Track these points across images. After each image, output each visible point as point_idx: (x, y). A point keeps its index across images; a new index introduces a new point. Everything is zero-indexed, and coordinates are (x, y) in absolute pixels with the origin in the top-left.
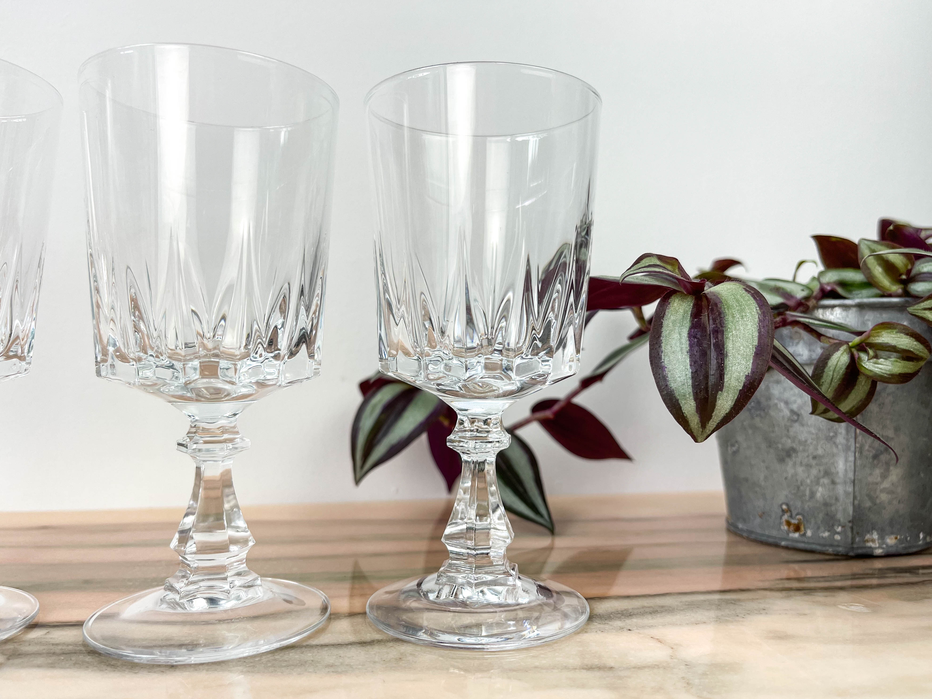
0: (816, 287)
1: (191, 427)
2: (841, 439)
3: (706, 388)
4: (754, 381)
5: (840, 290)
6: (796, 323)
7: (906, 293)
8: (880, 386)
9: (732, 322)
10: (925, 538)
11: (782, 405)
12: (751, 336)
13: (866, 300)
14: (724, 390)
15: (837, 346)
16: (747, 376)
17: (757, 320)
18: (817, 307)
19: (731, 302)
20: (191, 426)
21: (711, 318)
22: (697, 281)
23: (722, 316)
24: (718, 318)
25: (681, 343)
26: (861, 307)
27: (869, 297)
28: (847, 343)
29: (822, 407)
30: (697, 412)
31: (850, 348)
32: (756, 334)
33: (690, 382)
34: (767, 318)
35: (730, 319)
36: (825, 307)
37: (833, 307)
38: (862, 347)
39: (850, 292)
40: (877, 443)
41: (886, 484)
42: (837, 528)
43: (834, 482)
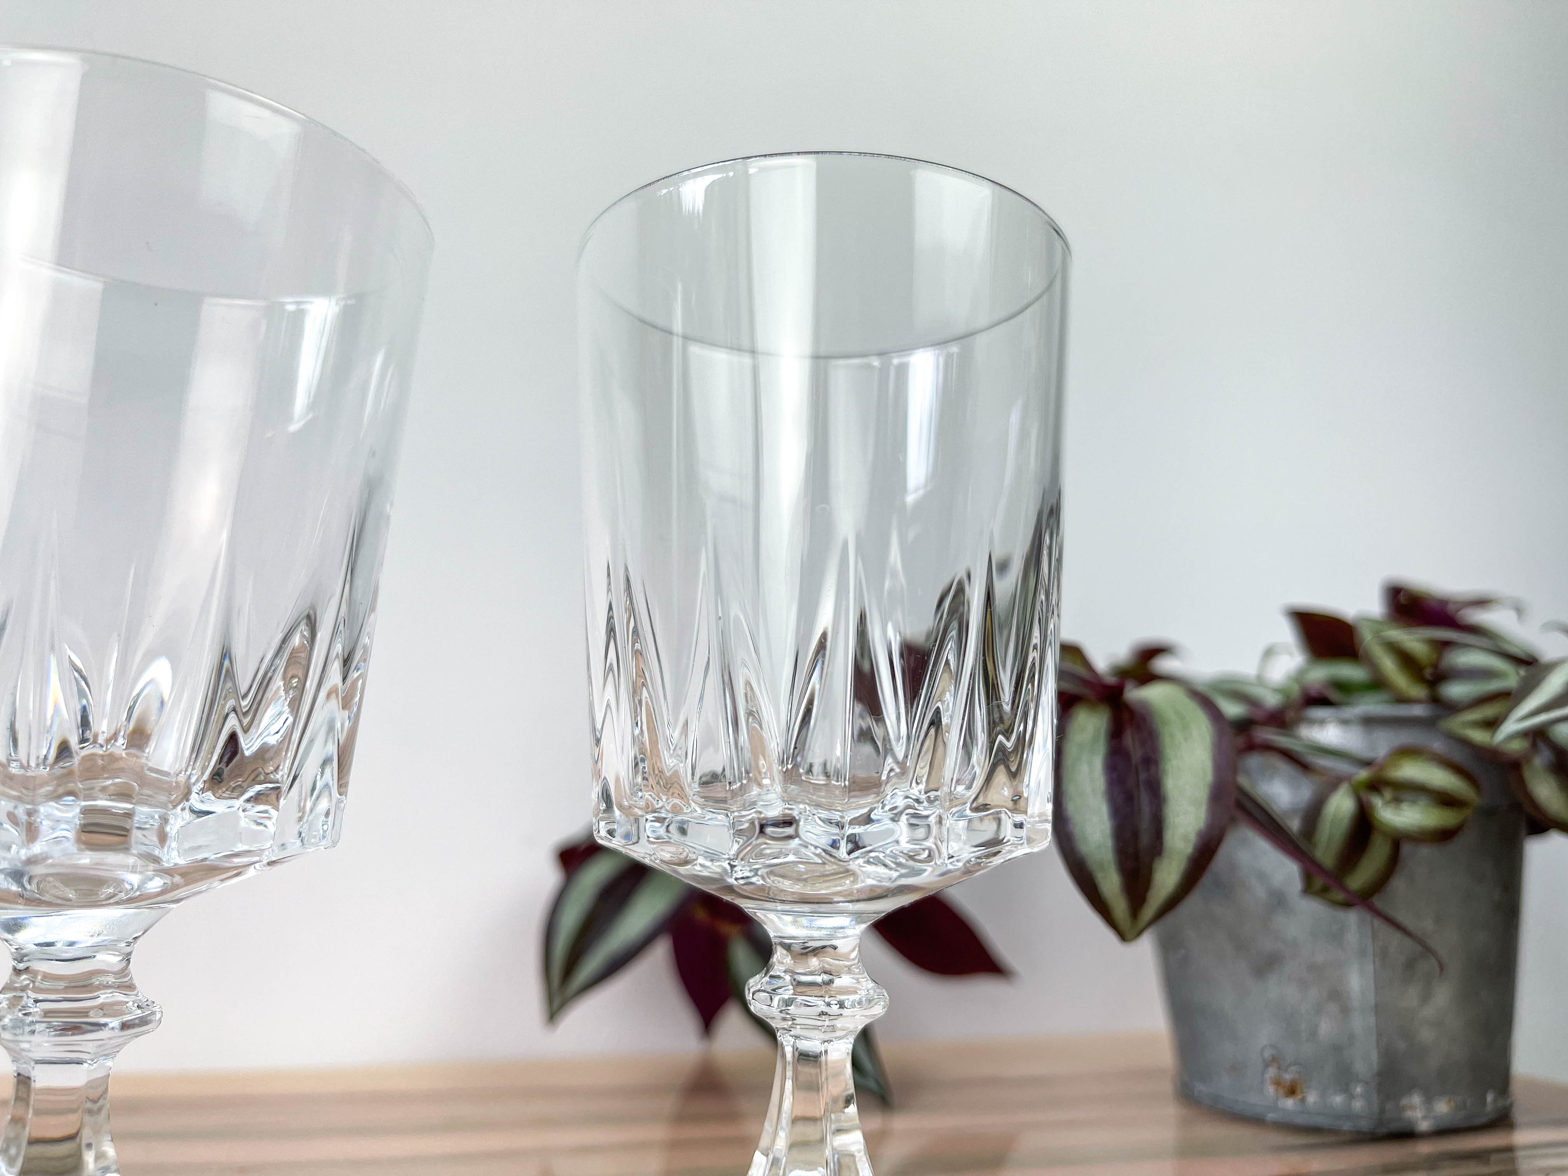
0: (1296, 691)
1: (17, 972)
2: (1351, 938)
3: (1137, 852)
4: (1210, 842)
5: (1333, 695)
6: (1268, 748)
7: (1435, 700)
8: (1406, 849)
9: (1171, 746)
10: (1495, 1100)
11: (1254, 882)
12: (1201, 768)
13: (1375, 711)
14: (1163, 856)
15: (1334, 783)
16: (1198, 834)
17: (1208, 743)
18: (1299, 721)
19: (1168, 714)
20: (15, 969)
21: (1137, 739)
22: (1111, 680)
23: (1155, 737)
24: (1149, 740)
25: (1093, 780)
26: (1367, 721)
28: (1351, 779)
29: (1319, 882)
30: (1123, 891)
31: (1357, 787)
32: (1209, 765)
34: (1224, 740)
35: (1168, 741)
36: (1312, 722)
37: (1322, 722)
38: (1376, 785)
39: (1347, 696)
40: (1408, 942)
41: (1428, 1012)
42: (1356, 1087)
43: (1345, 1011)
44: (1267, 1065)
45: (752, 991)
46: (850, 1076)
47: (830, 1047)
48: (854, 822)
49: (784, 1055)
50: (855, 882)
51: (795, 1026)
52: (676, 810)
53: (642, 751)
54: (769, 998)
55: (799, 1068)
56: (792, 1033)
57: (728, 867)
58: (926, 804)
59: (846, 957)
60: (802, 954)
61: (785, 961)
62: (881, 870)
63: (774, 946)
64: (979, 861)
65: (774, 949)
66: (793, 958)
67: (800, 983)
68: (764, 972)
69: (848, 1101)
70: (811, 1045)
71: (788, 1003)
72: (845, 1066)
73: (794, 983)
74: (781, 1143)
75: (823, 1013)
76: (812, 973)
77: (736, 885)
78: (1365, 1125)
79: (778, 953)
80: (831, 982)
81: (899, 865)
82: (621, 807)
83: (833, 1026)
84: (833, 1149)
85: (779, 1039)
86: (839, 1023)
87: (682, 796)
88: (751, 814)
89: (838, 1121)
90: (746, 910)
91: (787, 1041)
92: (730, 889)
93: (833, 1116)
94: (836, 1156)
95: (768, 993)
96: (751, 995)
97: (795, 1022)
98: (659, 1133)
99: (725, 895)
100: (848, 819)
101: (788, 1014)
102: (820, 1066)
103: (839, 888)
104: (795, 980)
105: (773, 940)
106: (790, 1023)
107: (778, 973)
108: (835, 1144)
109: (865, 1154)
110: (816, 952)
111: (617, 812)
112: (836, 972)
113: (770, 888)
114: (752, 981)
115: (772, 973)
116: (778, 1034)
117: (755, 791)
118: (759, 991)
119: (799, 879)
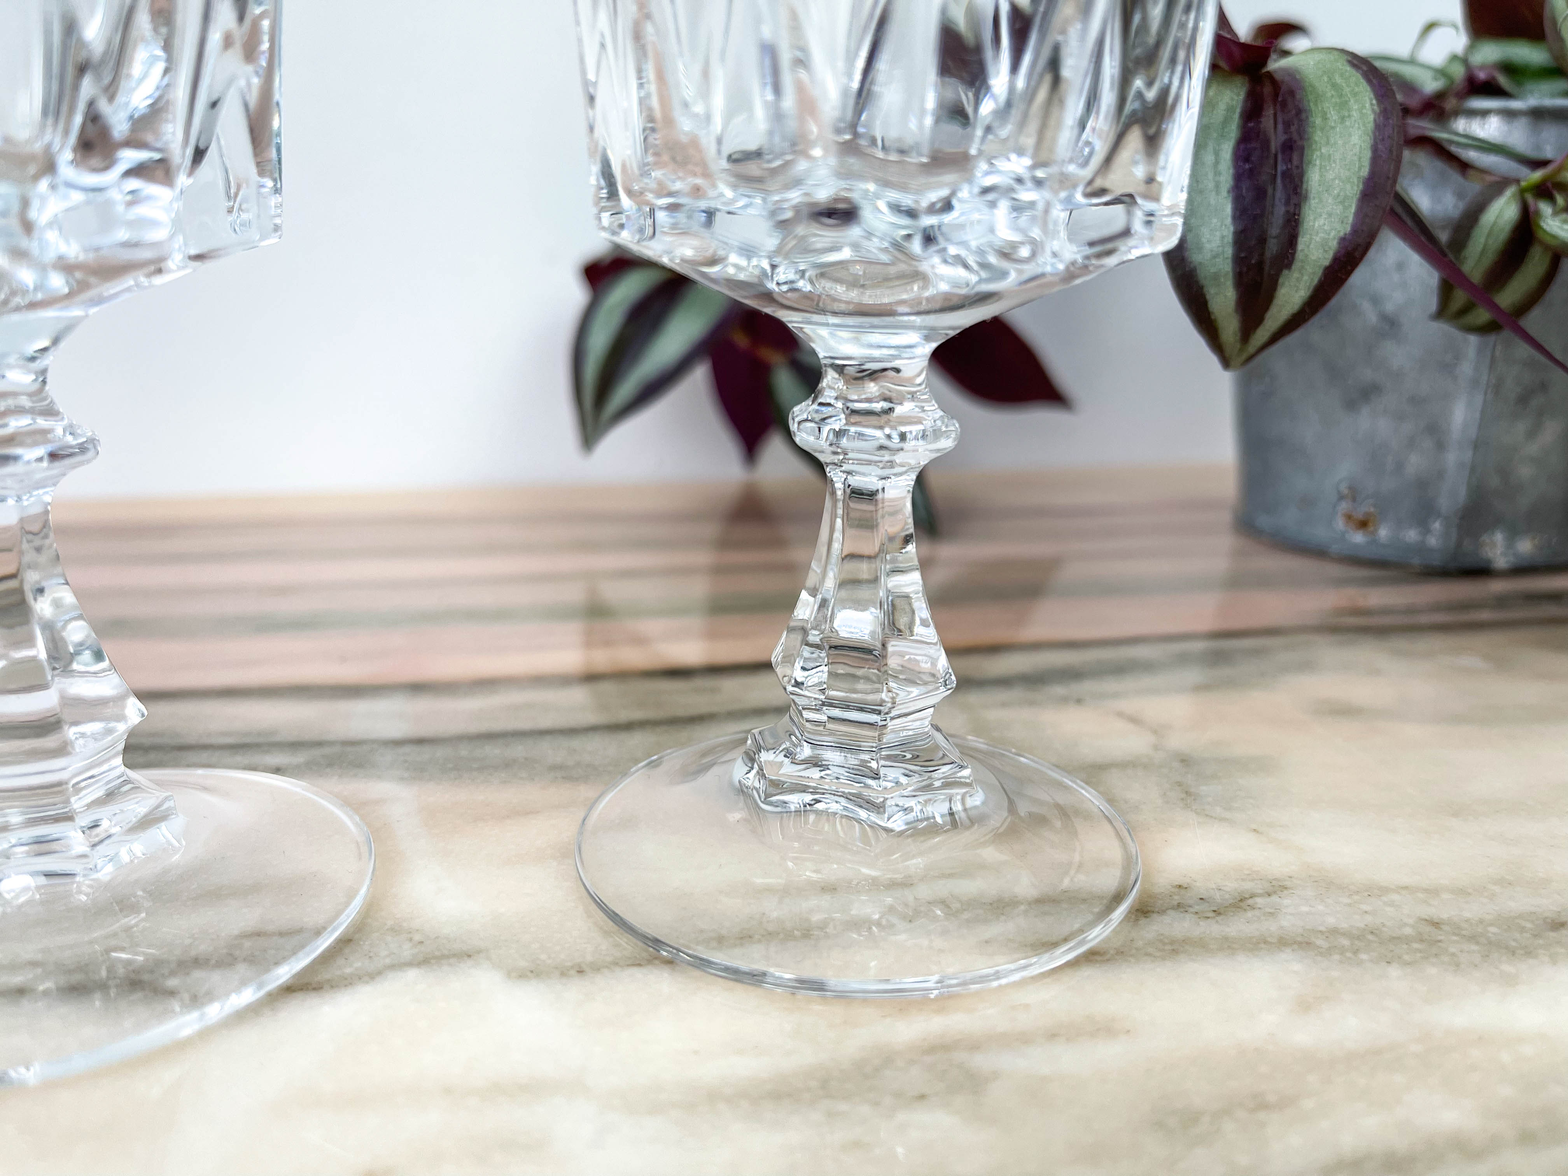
0: (1458, 72)
2: (1466, 368)
3: (1260, 264)
4: (1355, 250)
5: (1503, 80)
6: (1424, 141)
9: (1322, 129)
11: (1366, 306)
12: (1356, 158)
13: (1549, 102)
14: (1293, 267)
15: (1500, 185)
16: (1343, 240)
17: (1371, 126)
18: (1457, 113)
19: (1321, 85)
21: (1280, 120)
23: (1303, 116)
24: (1296, 122)
25: (1217, 173)
26: (1538, 115)
27: (1553, 95)
28: (1517, 181)
29: (1457, 302)
30: (1236, 311)
31: (1522, 192)
32: (1367, 155)
33: (1229, 251)
34: (1391, 121)
35: (1318, 121)
36: (1473, 113)
37: (1484, 113)
38: (1544, 191)
39: (1519, 84)
41: (1533, 449)
42: (1434, 522)
43: (1441, 446)
44: (1341, 497)
45: (797, 420)
46: (909, 515)
47: (887, 483)
48: (932, 210)
49: (833, 493)
50: (925, 287)
51: (846, 461)
52: (697, 191)
53: (651, 119)
54: (817, 430)
55: (852, 505)
56: (843, 468)
57: (768, 268)
58: (1029, 184)
59: (910, 381)
60: (856, 379)
61: (836, 387)
62: (960, 272)
63: (824, 369)
64: (1087, 262)
65: (824, 372)
66: (846, 382)
67: (854, 412)
68: (811, 399)
69: (907, 540)
70: (867, 480)
71: (839, 434)
72: (905, 505)
73: (847, 412)
74: (830, 583)
75: (882, 448)
76: (869, 400)
77: (778, 293)
78: (1436, 561)
79: (829, 377)
80: (891, 410)
81: (984, 266)
82: (630, 193)
83: (891, 462)
84: (888, 591)
85: (829, 475)
86: (898, 458)
87: (707, 174)
88: (795, 196)
89: (894, 560)
90: (790, 325)
91: (837, 477)
92: (768, 297)
93: (888, 557)
94: (890, 598)
95: (816, 423)
96: (796, 425)
97: (847, 457)
98: (703, 558)
99: (765, 307)
100: (924, 204)
101: (838, 447)
102: (876, 505)
103: (905, 296)
104: (848, 408)
105: (823, 362)
106: (841, 457)
107: (828, 401)
108: (890, 585)
109: (923, 596)
110: (873, 375)
111: (626, 201)
112: (897, 399)
113: (819, 296)
114: (796, 409)
115: (820, 400)
116: (828, 470)
117: (802, 165)
118: (806, 420)
119: (854, 283)
